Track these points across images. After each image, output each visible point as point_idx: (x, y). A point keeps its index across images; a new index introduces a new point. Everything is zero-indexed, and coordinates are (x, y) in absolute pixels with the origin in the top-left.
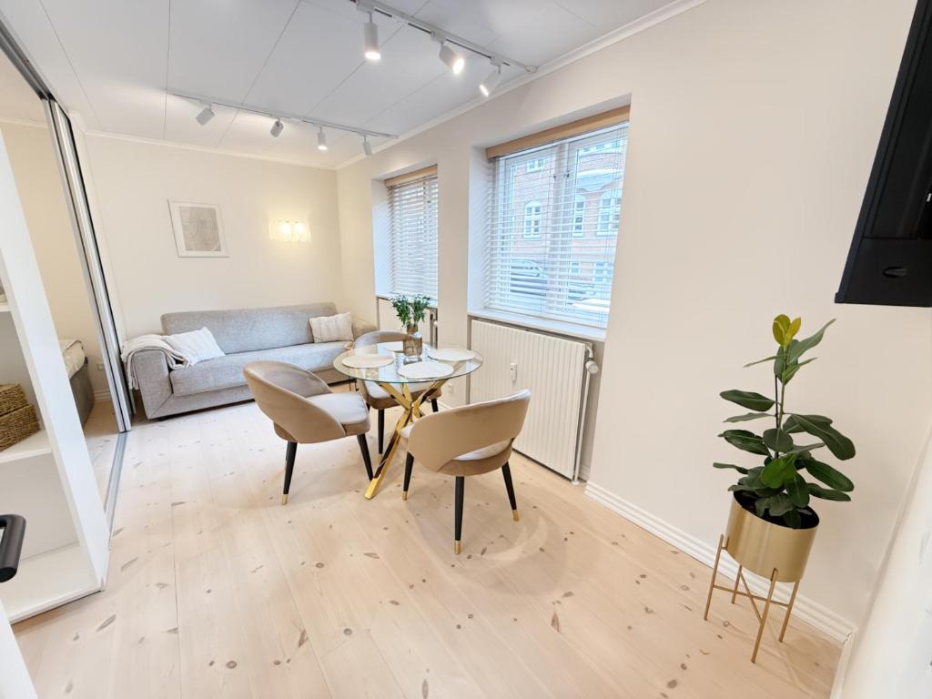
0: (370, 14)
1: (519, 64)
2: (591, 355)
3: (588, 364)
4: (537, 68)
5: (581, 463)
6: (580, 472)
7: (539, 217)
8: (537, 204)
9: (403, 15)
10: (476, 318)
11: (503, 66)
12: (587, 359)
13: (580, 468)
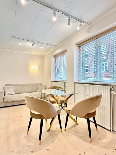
0: (54, 11)
1: (86, 23)
2: (112, 90)
3: (112, 92)
4: (90, 23)
5: (113, 125)
6: (112, 128)
7: (87, 68)
8: (87, 66)
9: (61, 11)
10: (76, 83)
11: (83, 23)
12: (111, 91)
13: (112, 127)
